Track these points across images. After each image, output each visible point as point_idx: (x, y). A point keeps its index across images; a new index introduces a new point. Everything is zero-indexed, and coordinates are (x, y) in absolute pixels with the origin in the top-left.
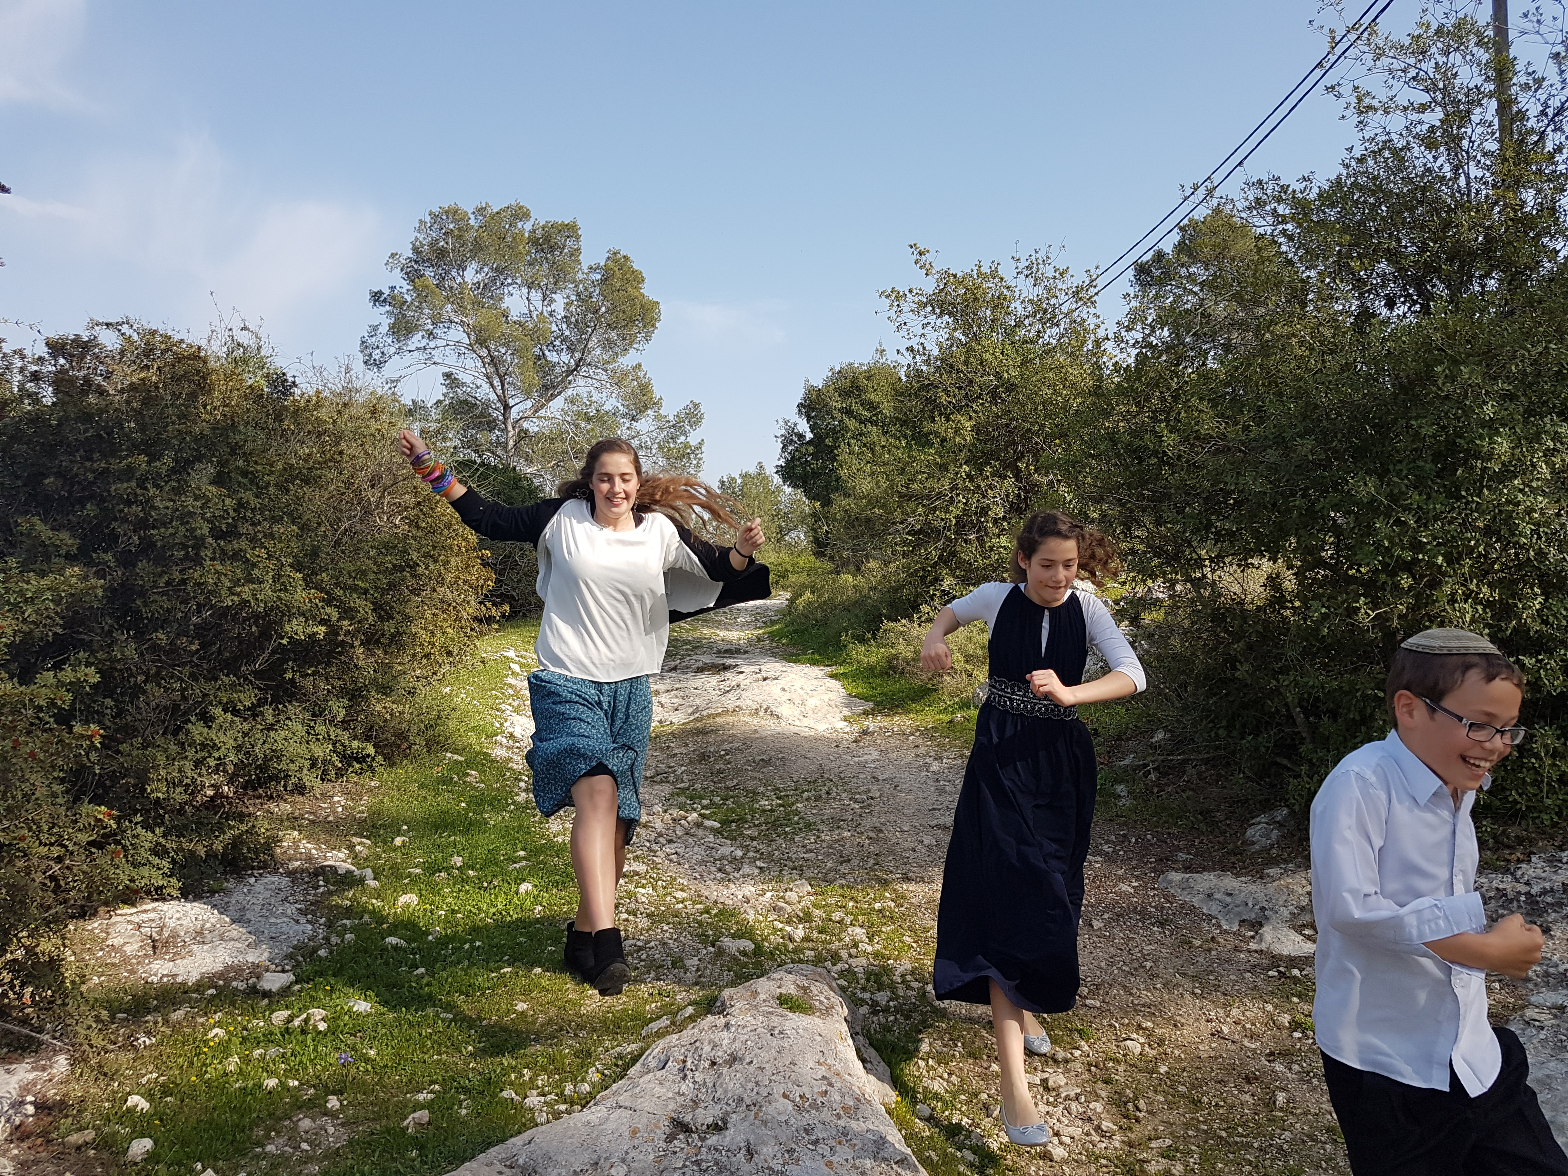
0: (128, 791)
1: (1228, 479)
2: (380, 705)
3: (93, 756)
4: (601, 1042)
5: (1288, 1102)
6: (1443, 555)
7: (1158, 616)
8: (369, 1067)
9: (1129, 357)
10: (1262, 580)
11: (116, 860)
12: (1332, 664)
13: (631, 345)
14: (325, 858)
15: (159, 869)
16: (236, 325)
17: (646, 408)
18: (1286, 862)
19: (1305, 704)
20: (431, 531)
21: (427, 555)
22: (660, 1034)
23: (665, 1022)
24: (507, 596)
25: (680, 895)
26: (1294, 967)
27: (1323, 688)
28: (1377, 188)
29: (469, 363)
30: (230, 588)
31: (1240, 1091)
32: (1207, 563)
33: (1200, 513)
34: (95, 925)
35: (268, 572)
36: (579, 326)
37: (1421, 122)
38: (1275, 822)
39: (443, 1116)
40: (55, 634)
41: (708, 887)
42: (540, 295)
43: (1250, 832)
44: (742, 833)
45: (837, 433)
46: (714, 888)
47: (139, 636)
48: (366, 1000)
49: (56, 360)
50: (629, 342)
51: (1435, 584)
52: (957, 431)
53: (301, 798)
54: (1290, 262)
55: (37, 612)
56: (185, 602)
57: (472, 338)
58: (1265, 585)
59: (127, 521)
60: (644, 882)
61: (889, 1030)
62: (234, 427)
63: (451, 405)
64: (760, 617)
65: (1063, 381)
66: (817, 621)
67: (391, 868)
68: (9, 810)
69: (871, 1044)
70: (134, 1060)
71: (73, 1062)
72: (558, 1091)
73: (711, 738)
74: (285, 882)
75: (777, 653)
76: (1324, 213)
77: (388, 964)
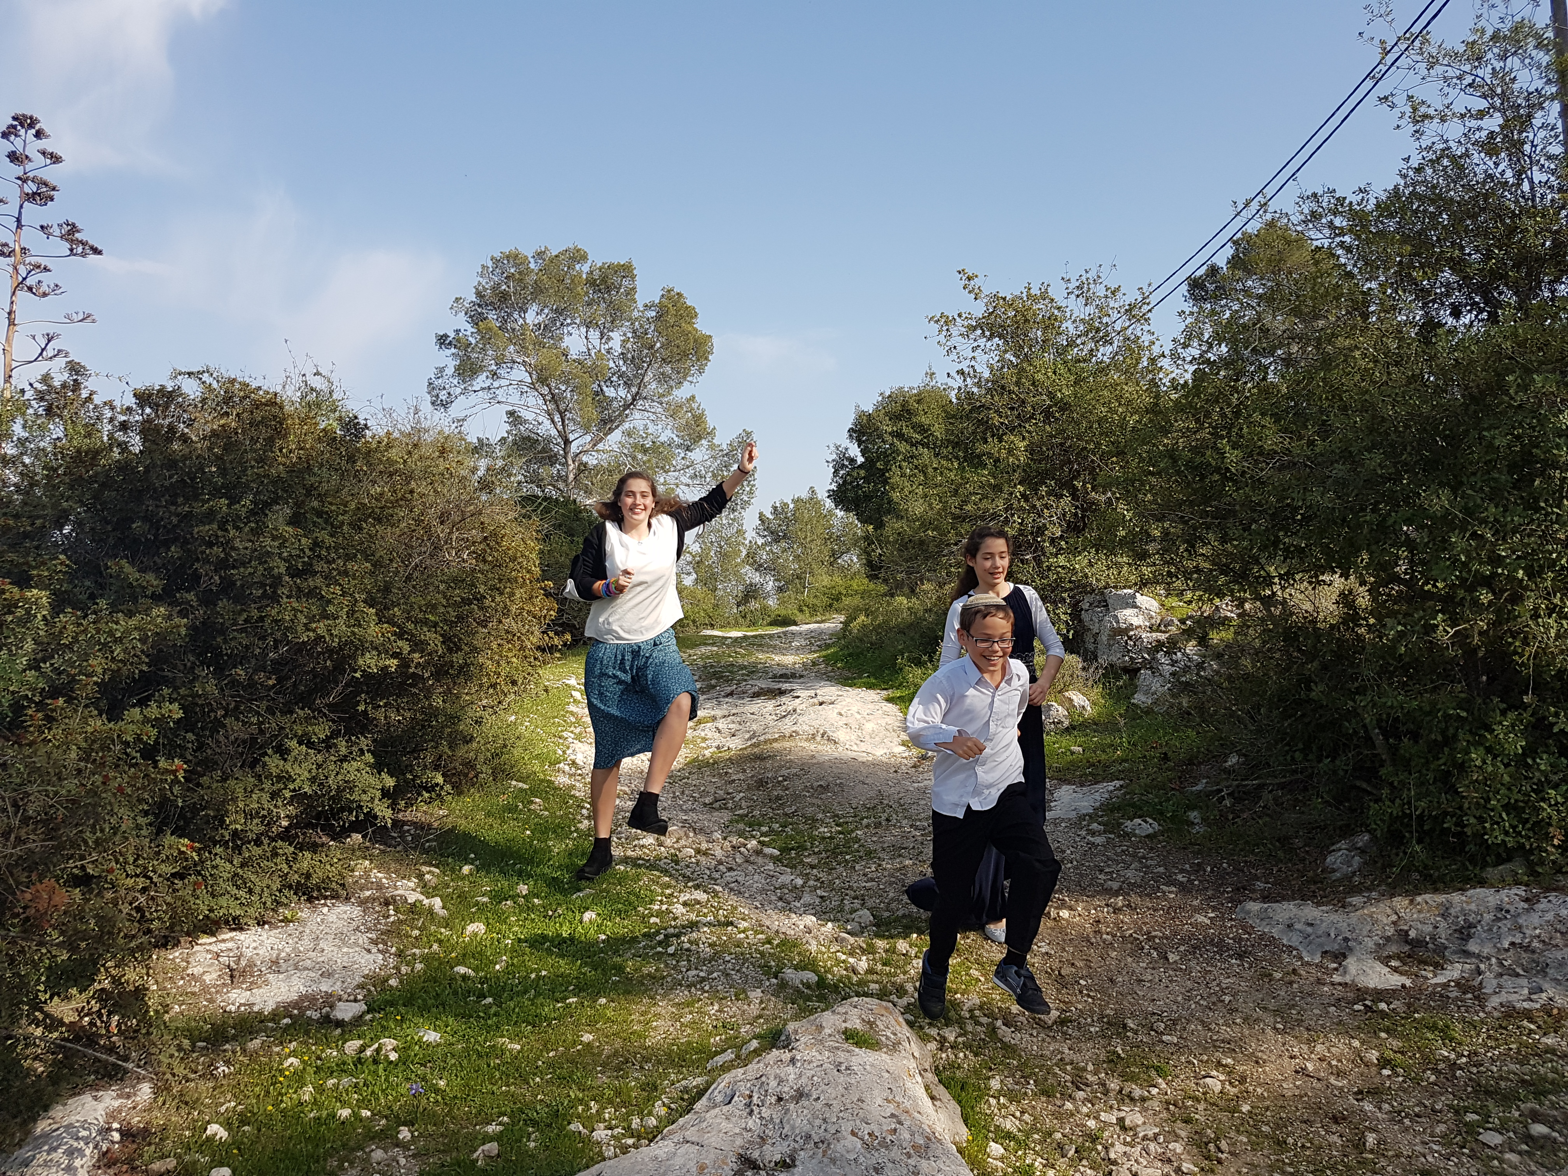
0: (208, 822)
1: (1294, 495)
3: (176, 789)
4: (667, 1075)
5: (1379, 1143)
6: (1523, 568)
7: (1227, 635)
8: (439, 1098)
9: (1186, 374)
10: (1334, 597)
11: (198, 892)
12: (1411, 683)
13: (685, 377)
14: (396, 888)
15: (237, 899)
16: (310, 371)
17: (700, 438)
18: (1369, 890)
19: (1384, 724)
20: (497, 565)
21: (493, 588)
22: (725, 1068)
23: (729, 1055)
24: (568, 625)
25: (744, 925)
26: (1381, 1001)
27: (1402, 708)
28: (1437, 198)
29: (531, 401)
30: (305, 625)
31: (1327, 1132)
32: (1276, 580)
33: (1267, 529)
34: (176, 954)
35: (342, 608)
36: (635, 361)
37: (1479, 129)
38: (1357, 849)
39: (512, 1149)
40: (141, 671)
41: (769, 916)
42: (598, 333)
43: (1330, 859)
44: (802, 861)
45: (888, 456)
46: (775, 917)
47: (220, 672)
48: (435, 1030)
49: (143, 410)
50: (683, 375)
51: (1516, 599)
52: (1010, 452)
54: (1350, 275)
55: (125, 650)
56: (263, 638)
57: (534, 377)
58: (1337, 603)
59: (208, 562)
60: (706, 911)
61: (959, 1067)
62: (309, 468)
63: (515, 443)
64: (814, 640)
65: (1119, 398)
66: (872, 644)
67: (459, 897)
68: (97, 842)
69: (940, 1081)
70: (214, 1089)
71: (157, 1092)
72: (625, 1124)
73: (769, 764)
74: (357, 911)
75: (832, 677)
76: (1383, 224)
77: (457, 993)
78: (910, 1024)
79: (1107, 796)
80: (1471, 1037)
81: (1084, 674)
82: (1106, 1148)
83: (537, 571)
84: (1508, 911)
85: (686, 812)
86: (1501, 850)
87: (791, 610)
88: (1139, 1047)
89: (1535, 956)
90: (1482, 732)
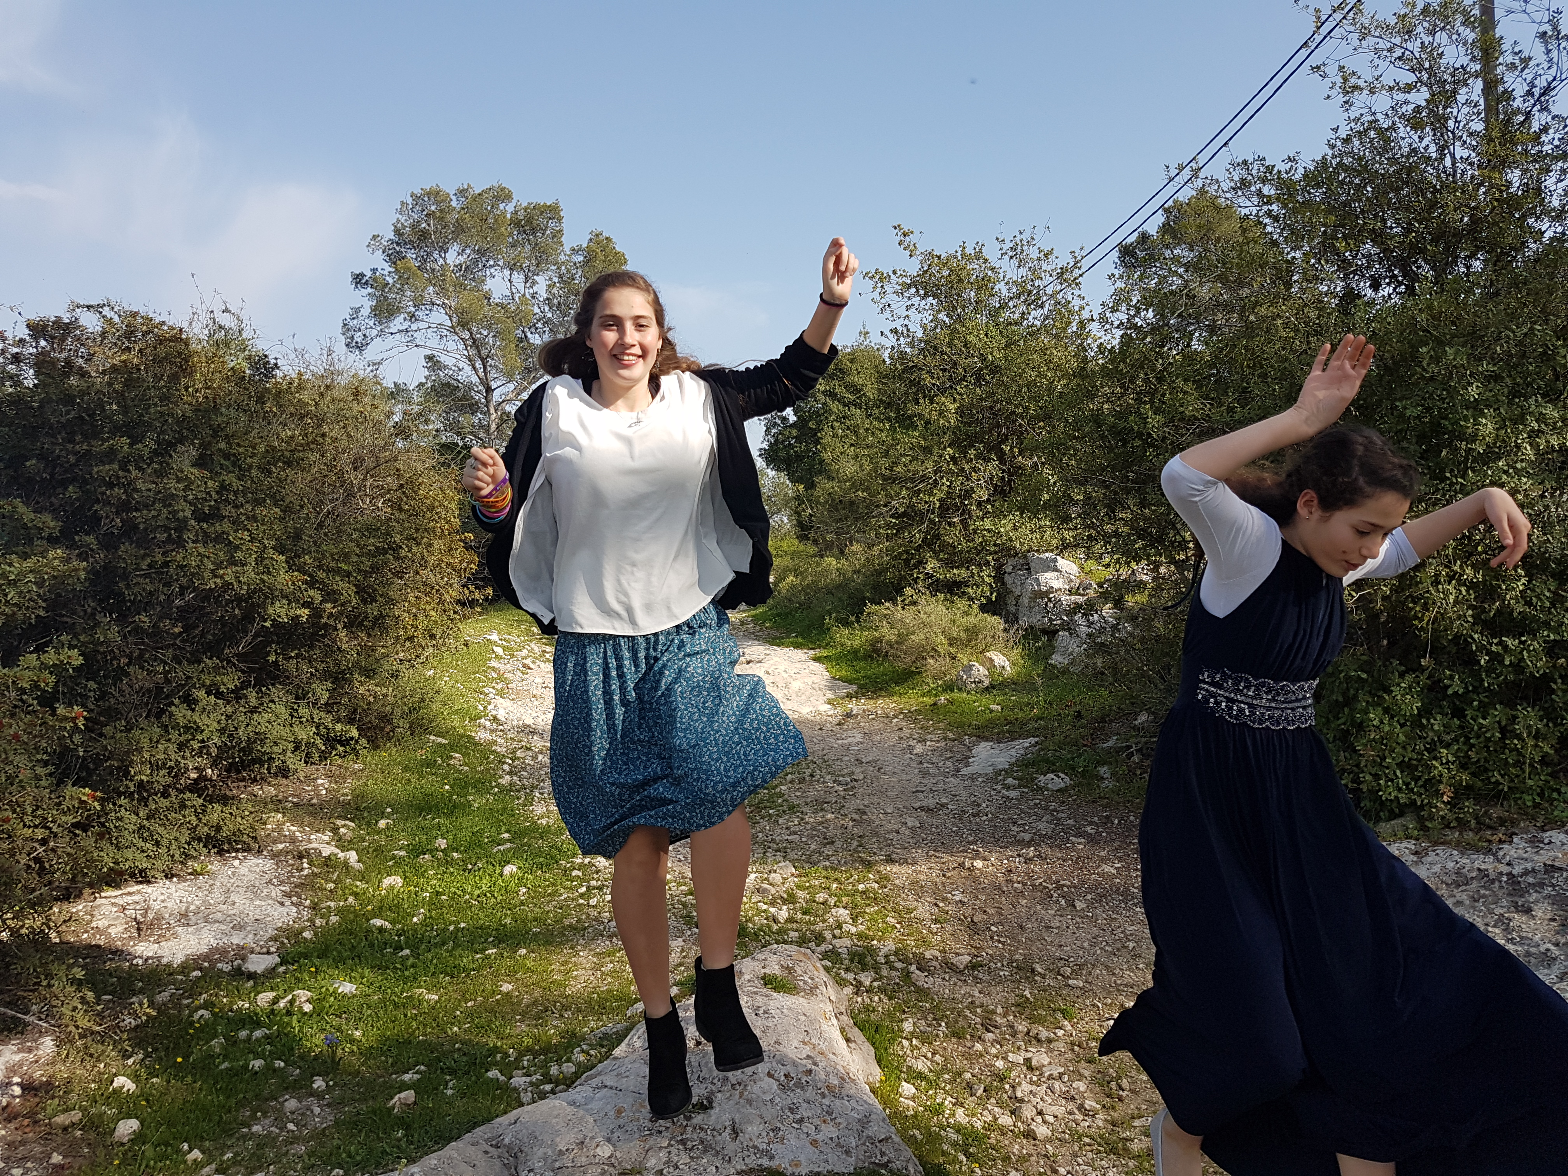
0: (111, 773)
2: (363, 688)
3: (77, 738)
4: (586, 1023)
7: (1142, 598)
8: (355, 1048)
9: (1114, 339)
11: (101, 843)
14: (310, 841)
15: (143, 851)
16: (218, 307)
20: (414, 514)
21: (409, 538)
28: (1363, 169)
29: (451, 346)
30: (212, 571)
34: (79, 908)
35: (250, 555)
36: (561, 308)
37: (1406, 102)
39: (429, 1096)
40: (37, 616)
42: (522, 276)
45: (820, 416)
47: (122, 619)
48: (350, 982)
49: (37, 343)
52: (941, 414)
53: (285, 781)
54: (1275, 243)
55: (20, 594)
56: (168, 584)
57: (454, 320)
59: (109, 503)
61: (874, 1010)
62: (216, 409)
63: (433, 388)
65: (1048, 362)
66: (800, 604)
67: (375, 850)
69: (855, 1024)
70: (120, 1042)
71: (59, 1044)
72: (543, 1071)
74: (269, 864)
75: (761, 636)
76: (1309, 193)
77: (373, 945)
78: (827, 969)
79: (1022, 752)
81: (1005, 635)
82: (1013, 1087)
83: (457, 522)
86: (1394, 806)
88: (1045, 991)
90: (1380, 693)
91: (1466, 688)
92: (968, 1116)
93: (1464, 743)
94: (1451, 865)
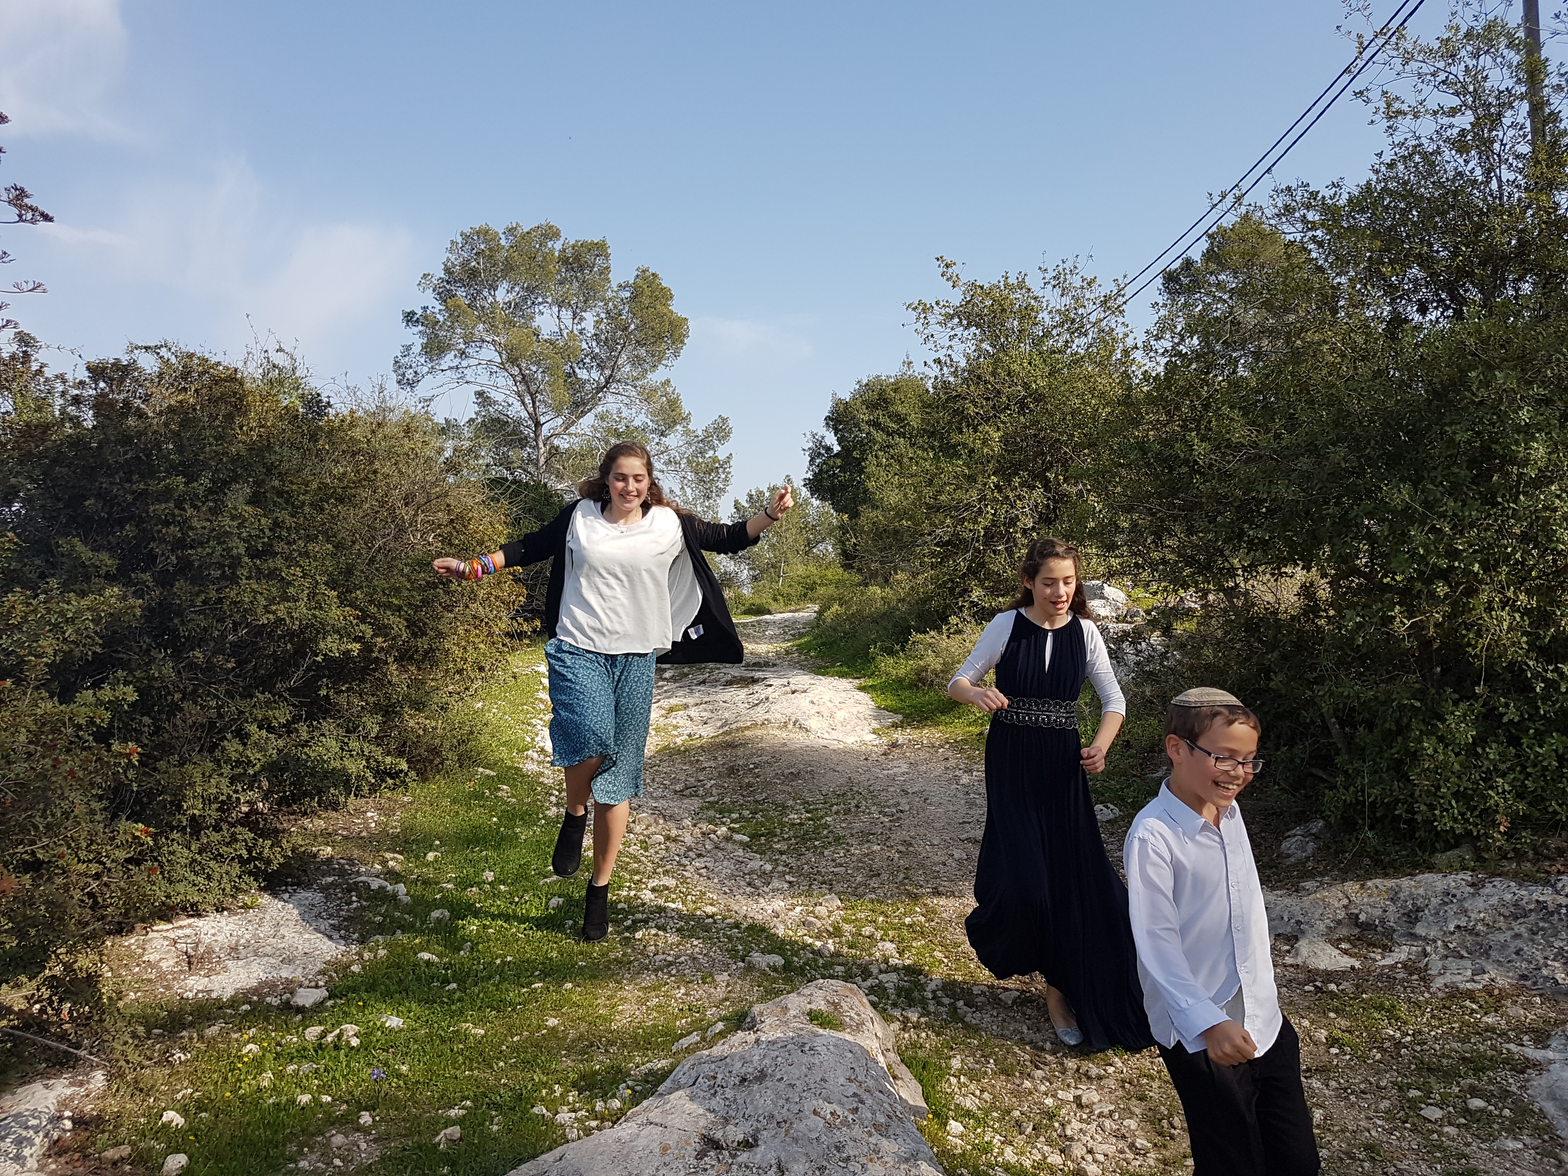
0: (165, 808)
1: (1260, 488)
2: (413, 721)
3: (131, 774)
4: (632, 1058)
5: (1325, 1118)
6: (1479, 562)
7: (1190, 626)
8: (401, 1083)
9: (1158, 366)
10: (1296, 589)
11: (153, 877)
12: (1367, 673)
13: (659, 361)
14: (359, 873)
15: (194, 885)
16: (272, 347)
17: (675, 423)
18: (1322, 874)
19: (1340, 714)
20: (464, 548)
22: (690, 1050)
23: (695, 1038)
25: (710, 909)
26: (1331, 982)
27: (1359, 698)
28: (1408, 194)
29: (501, 382)
30: (265, 607)
32: (1240, 572)
33: (1232, 521)
34: (131, 941)
35: (303, 590)
36: (609, 343)
37: (1451, 126)
38: (1311, 834)
39: (474, 1132)
40: (94, 653)
41: (738, 901)
42: (570, 313)
43: (1285, 845)
44: (771, 847)
45: (864, 446)
46: (744, 902)
47: (177, 655)
48: (398, 1016)
49: (97, 384)
50: (657, 359)
51: (1472, 592)
52: (985, 442)
53: (334, 814)
54: (1320, 269)
55: (77, 631)
56: (221, 620)
57: (504, 356)
58: (1299, 594)
59: (165, 541)
60: (674, 896)
61: (921, 1047)
62: (269, 447)
63: (483, 423)
64: (788, 629)
65: (1092, 390)
66: (844, 633)
67: (423, 883)
68: (48, 827)
69: (902, 1061)
70: (170, 1076)
71: (110, 1078)
72: (589, 1107)
73: (740, 752)
74: (319, 897)
75: (805, 666)
76: (1354, 219)
77: (420, 979)
78: (874, 1005)
80: (1416, 1017)
82: (1063, 1125)
84: (1454, 896)
85: (656, 799)
86: (1450, 836)
87: (765, 599)
89: (1479, 939)
90: (1434, 722)
91: (1522, 716)
92: (1017, 1154)
93: (1520, 773)
94: (1508, 897)
